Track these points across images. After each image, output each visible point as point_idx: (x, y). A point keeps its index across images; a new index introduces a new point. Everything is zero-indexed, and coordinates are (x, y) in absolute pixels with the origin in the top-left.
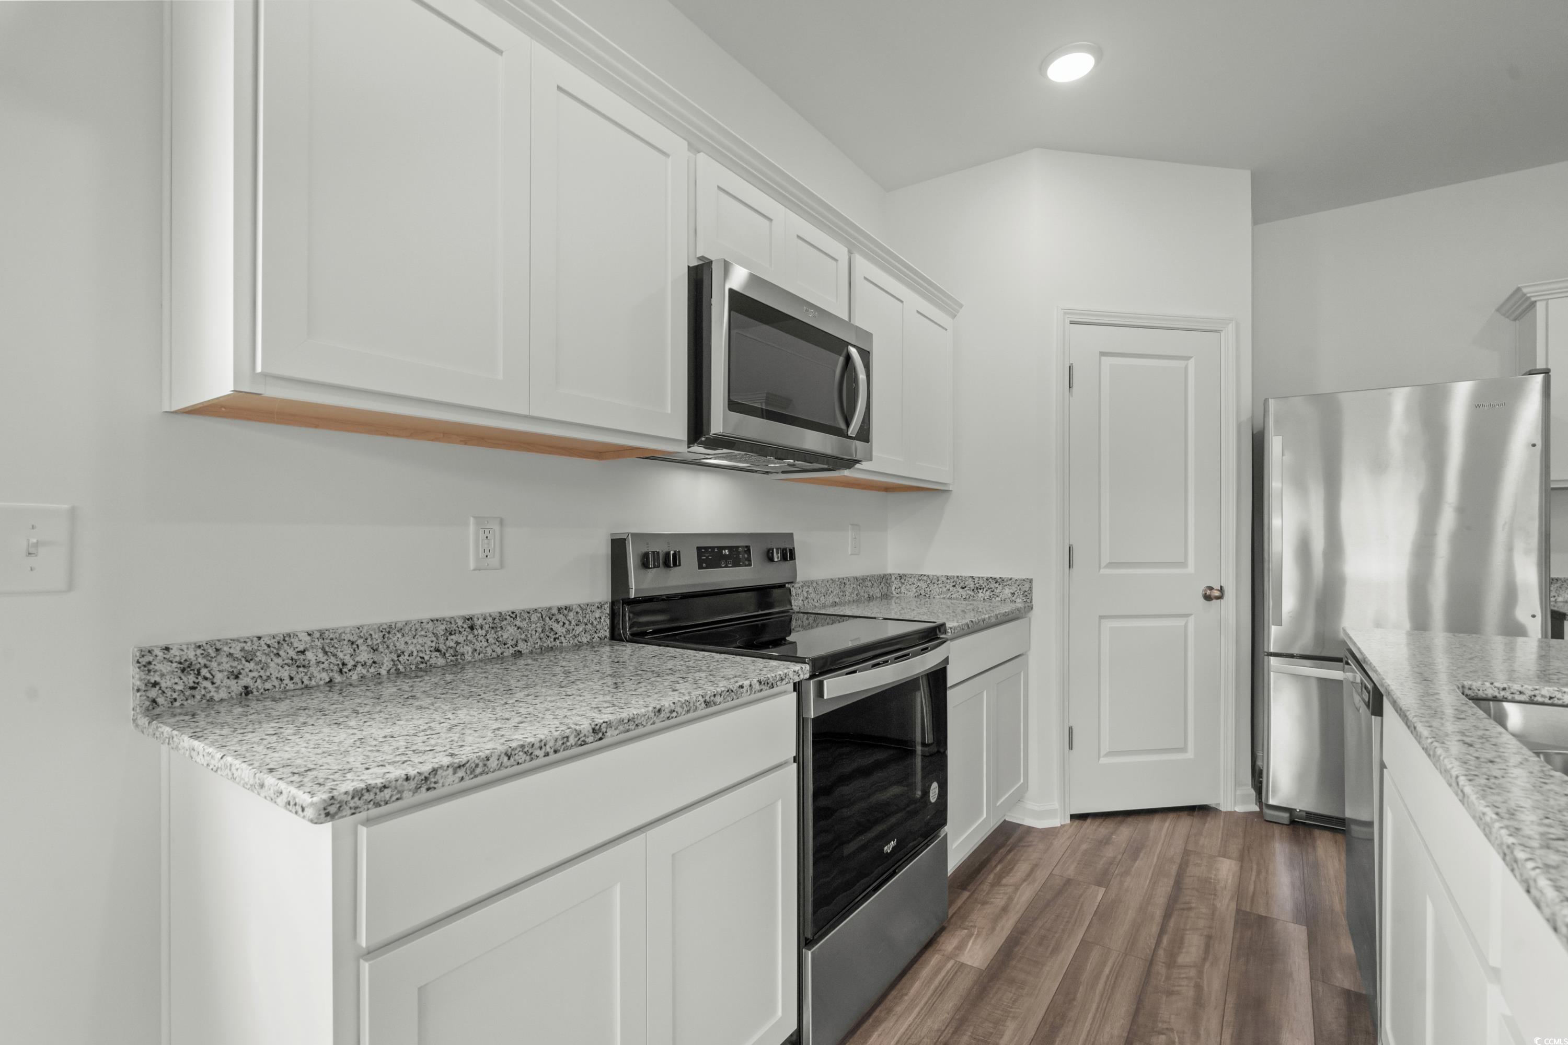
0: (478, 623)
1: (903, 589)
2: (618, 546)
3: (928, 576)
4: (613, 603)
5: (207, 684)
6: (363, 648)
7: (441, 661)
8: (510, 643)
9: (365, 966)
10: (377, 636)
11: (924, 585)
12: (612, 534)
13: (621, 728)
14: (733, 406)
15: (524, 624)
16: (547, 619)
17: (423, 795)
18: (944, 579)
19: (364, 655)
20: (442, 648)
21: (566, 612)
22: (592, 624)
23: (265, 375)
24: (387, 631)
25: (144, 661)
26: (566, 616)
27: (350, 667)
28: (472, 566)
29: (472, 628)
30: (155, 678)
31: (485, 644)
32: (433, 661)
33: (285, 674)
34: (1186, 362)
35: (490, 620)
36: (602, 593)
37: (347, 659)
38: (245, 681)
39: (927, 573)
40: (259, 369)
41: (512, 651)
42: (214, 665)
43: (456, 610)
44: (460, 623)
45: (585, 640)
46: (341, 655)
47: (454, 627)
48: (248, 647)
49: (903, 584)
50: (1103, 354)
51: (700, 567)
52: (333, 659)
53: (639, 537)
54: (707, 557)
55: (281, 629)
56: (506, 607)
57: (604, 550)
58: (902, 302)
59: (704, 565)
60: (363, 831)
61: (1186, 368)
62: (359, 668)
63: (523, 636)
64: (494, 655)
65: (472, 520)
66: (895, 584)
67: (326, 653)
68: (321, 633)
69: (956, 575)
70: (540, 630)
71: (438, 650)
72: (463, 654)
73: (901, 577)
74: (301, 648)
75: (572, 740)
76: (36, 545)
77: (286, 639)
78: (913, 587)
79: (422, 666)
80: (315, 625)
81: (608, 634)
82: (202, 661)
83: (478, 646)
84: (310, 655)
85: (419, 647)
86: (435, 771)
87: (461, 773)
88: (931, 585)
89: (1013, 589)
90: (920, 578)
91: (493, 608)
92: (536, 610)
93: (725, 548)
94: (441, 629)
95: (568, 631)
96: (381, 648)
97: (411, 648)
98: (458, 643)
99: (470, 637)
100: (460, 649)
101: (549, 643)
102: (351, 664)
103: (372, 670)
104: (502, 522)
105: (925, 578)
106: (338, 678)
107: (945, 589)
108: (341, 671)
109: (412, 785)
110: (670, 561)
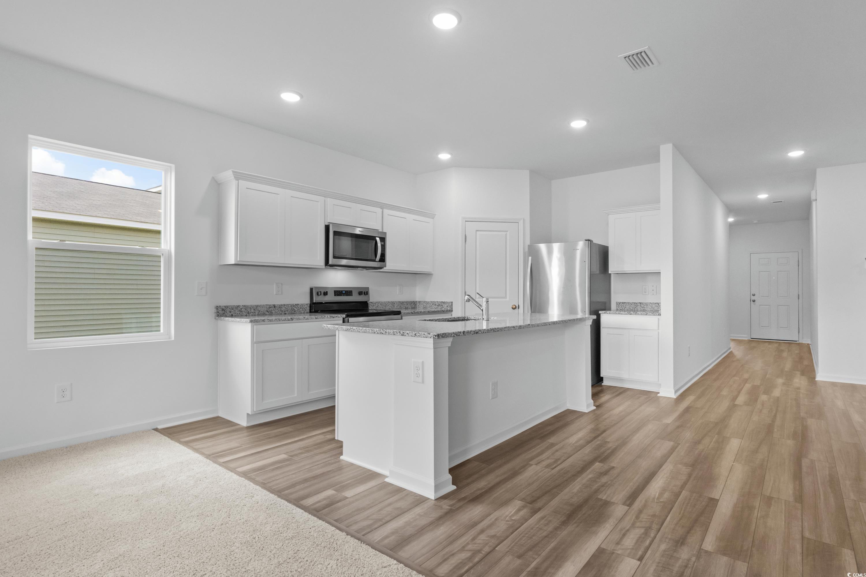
0: (276, 306)
1: (420, 306)
2: (311, 290)
3: (426, 302)
4: (310, 304)
5: (226, 313)
6: (252, 309)
7: (268, 313)
8: (283, 311)
9: (255, 344)
10: (255, 307)
11: (425, 304)
12: (310, 287)
13: (296, 319)
14: (335, 257)
15: (287, 307)
16: (293, 306)
17: (263, 323)
18: (430, 302)
19: (252, 311)
20: (268, 311)
21: (297, 305)
22: (304, 309)
23: (239, 261)
24: (257, 306)
25: (217, 308)
26: (297, 306)
27: (250, 313)
28: (275, 294)
29: (275, 307)
30: (218, 311)
31: (278, 311)
32: (266, 313)
33: (238, 313)
34: (506, 232)
35: (279, 305)
36: (307, 301)
37: (249, 311)
38: (232, 313)
39: (426, 301)
40: (238, 260)
41: (284, 313)
42: (227, 310)
43: (271, 303)
44: (272, 306)
45: (302, 312)
46: (248, 310)
47: (271, 306)
48: (232, 307)
49: (420, 304)
50: (477, 231)
51: (335, 295)
52: (247, 311)
53: (316, 288)
54: (337, 293)
55: (238, 304)
56: (283, 303)
57: (308, 291)
58: (406, 218)
59: (336, 295)
60: (255, 326)
61: (506, 235)
62: (252, 313)
63: (287, 310)
64: (280, 313)
65: (275, 284)
66: (418, 304)
67: (245, 309)
68: (245, 306)
69: (433, 301)
70: (291, 309)
71: (267, 311)
72: (273, 313)
73: (419, 302)
74: (241, 308)
75: (287, 319)
76: (202, 288)
77: (238, 306)
78: (422, 305)
79: (264, 314)
80: (244, 304)
81: (309, 311)
82: (225, 309)
83: (276, 311)
84: (243, 310)
85: (263, 310)
86: (265, 319)
87: (268, 320)
88: (427, 304)
89: (447, 304)
90: (424, 302)
91: (279, 303)
92: (290, 304)
93: (344, 291)
94: (268, 307)
95: (298, 310)
96: (256, 309)
97: (262, 310)
98: (271, 310)
99: (274, 309)
100: (272, 311)
101: (293, 312)
102: (250, 312)
103: (254, 314)
104: (282, 284)
105: (425, 302)
106: (248, 315)
107: (431, 306)
108: (248, 313)
109: (262, 320)
110: (326, 294)
